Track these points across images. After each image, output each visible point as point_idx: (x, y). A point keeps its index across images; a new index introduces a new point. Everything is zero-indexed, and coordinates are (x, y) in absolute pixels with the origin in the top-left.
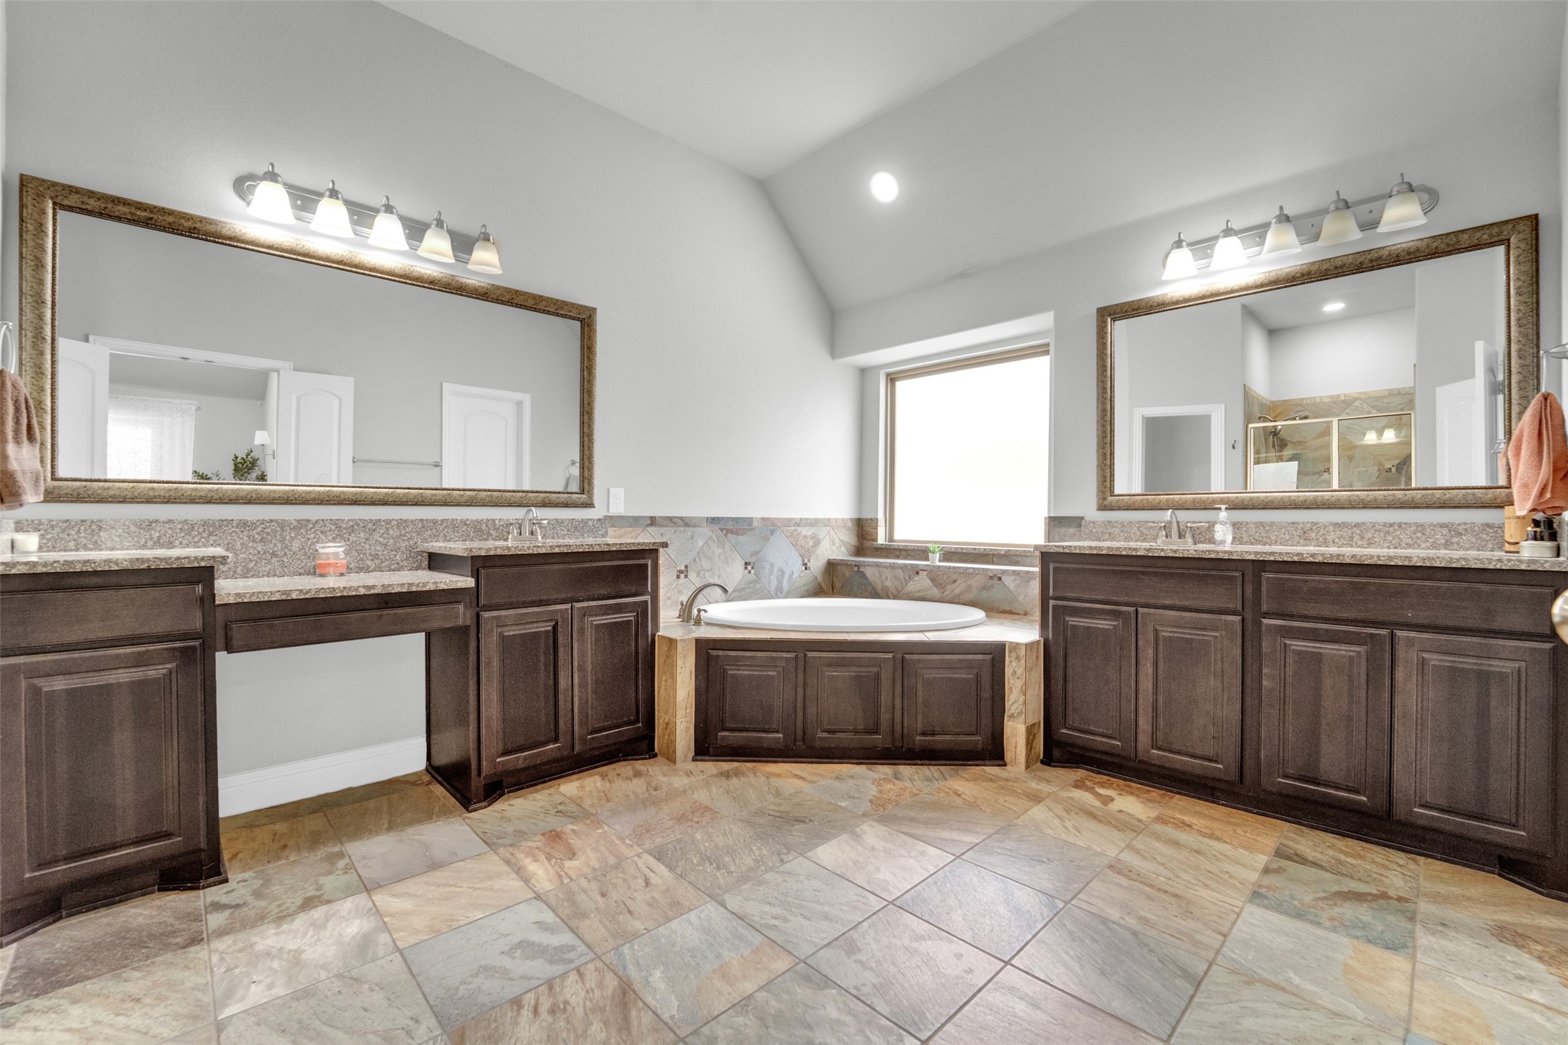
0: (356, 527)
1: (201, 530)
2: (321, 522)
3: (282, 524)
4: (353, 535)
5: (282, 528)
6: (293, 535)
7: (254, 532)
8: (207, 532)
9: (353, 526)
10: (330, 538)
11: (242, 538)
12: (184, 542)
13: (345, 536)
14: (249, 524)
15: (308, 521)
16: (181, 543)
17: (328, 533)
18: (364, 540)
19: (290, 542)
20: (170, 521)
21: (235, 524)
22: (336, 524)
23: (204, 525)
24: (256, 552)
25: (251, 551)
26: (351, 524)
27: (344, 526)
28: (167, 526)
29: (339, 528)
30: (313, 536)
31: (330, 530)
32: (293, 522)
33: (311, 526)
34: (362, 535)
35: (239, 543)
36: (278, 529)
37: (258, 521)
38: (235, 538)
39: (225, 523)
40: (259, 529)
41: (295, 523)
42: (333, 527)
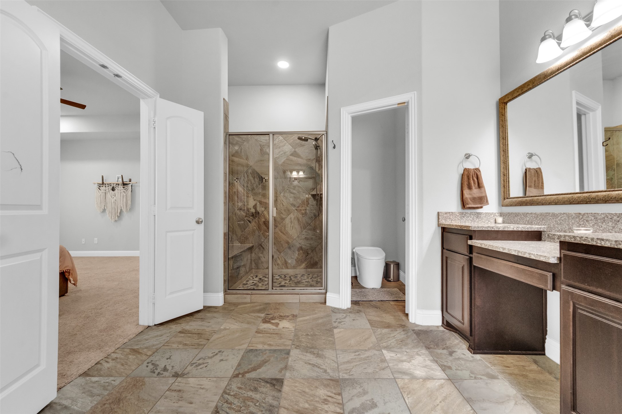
0: (606, 218)
1: (540, 218)
2: (586, 215)
3: (568, 215)
4: (604, 224)
5: (568, 217)
6: (573, 222)
7: (558, 219)
8: (542, 219)
9: (604, 218)
10: (591, 225)
11: (553, 222)
12: (536, 223)
13: (600, 224)
14: (556, 215)
15: (580, 214)
16: (534, 223)
17: (590, 222)
18: (611, 228)
19: (572, 226)
20: (531, 213)
21: (551, 215)
22: (594, 216)
23: (541, 215)
24: (558, 230)
25: (556, 229)
26: (603, 216)
27: (599, 217)
28: (531, 215)
29: (596, 218)
30: (582, 223)
31: (591, 220)
32: (573, 214)
33: (581, 217)
34: (610, 224)
35: (552, 224)
36: (567, 218)
37: (559, 213)
38: (551, 222)
39: (547, 214)
40: (559, 218)
41: (574, 215)
42: (593, 218)
